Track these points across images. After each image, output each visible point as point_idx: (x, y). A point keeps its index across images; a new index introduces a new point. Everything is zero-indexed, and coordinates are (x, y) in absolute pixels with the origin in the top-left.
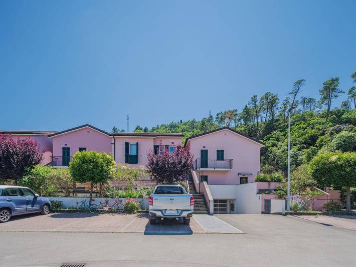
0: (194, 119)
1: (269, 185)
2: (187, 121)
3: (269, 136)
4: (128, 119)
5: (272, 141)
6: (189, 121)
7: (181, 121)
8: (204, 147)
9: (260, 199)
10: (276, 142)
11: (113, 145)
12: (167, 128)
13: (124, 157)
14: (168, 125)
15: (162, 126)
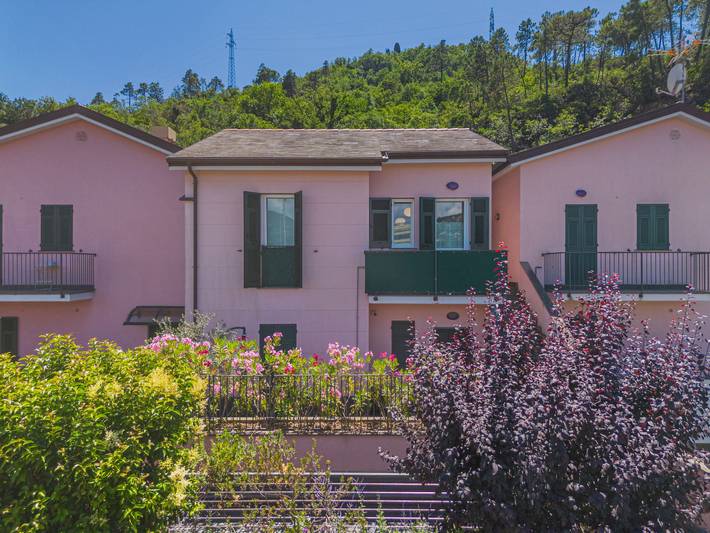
0: (443, 42)
2: (414, 46)
4: (231, 44)
6: (423, 45)
7: (397, 47)
8: (581, 193)
11: (189, 207)
12: (355, 71)
13: (241, 256)
14: (355, 61)
15: (339, 62)
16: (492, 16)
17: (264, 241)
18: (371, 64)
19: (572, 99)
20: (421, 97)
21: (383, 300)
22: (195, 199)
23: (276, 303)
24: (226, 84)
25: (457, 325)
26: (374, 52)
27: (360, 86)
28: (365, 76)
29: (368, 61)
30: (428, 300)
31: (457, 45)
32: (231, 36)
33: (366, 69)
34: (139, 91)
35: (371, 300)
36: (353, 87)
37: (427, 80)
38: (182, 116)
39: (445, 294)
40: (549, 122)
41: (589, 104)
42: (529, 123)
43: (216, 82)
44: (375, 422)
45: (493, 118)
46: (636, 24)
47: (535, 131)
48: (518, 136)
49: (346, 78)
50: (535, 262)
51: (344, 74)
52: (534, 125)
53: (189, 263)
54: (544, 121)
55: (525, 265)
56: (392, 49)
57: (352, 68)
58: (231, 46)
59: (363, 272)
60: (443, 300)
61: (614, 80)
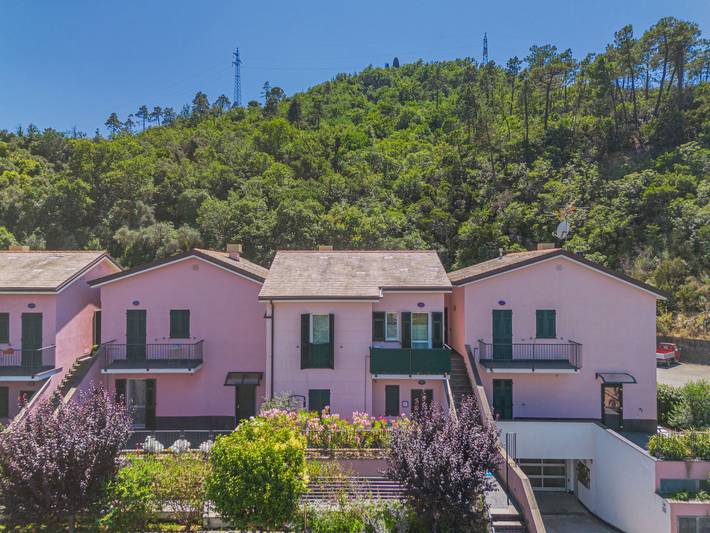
1: (689, 468)
2: (413, 61)
3: (670, 155)
4: (237, 63)
5: (681, 177)
6: (420, 62)
7: (396, 63)
8: (502, 303)
9: (664, 510)
10: (691, 178)
11: (269, 321)
12: (355, 87)
13: (299, 350)
14: (356, 76)
15: (340, 78)
16: (485, 41)
17: (311, 341)
18: (372, 81)
19: (549, 142)
20: (418, 122)
21: (380, 377)
22: (272, 317)
23: (318, 378)
24: (232, 101)
25: (423, 388)
26: (374, 68)
27: (360, 105)
28: (365, 91)
29: (368, 77)
30: (406, 377)
31: (454, 59)
32: (237, 55)
33: (366, 85)
34: (153, 114)
35: (373, 377)
36: (353, 106)
37: (424, 98)
38: (200, 150)
39: (415, 374)
40: (528, 166)
41: (562, 150)
42: (510, 166)
43: (223, 99)
44: (376, 452)
45: (479, 159)
46: (603, 82)
47: (515, 173)
48: (501, 176)
49: (347, 96)
50: (474, 345)
51: (345, 90)
52: (515, 168)
53: (269, 354)
54: (523, 165)
55: (467, 347)
56: (391, 65)
57: (352, 84)
58: (237, 65)
59: (369, 359)
60: (414, 377)
61: (586, 128)
